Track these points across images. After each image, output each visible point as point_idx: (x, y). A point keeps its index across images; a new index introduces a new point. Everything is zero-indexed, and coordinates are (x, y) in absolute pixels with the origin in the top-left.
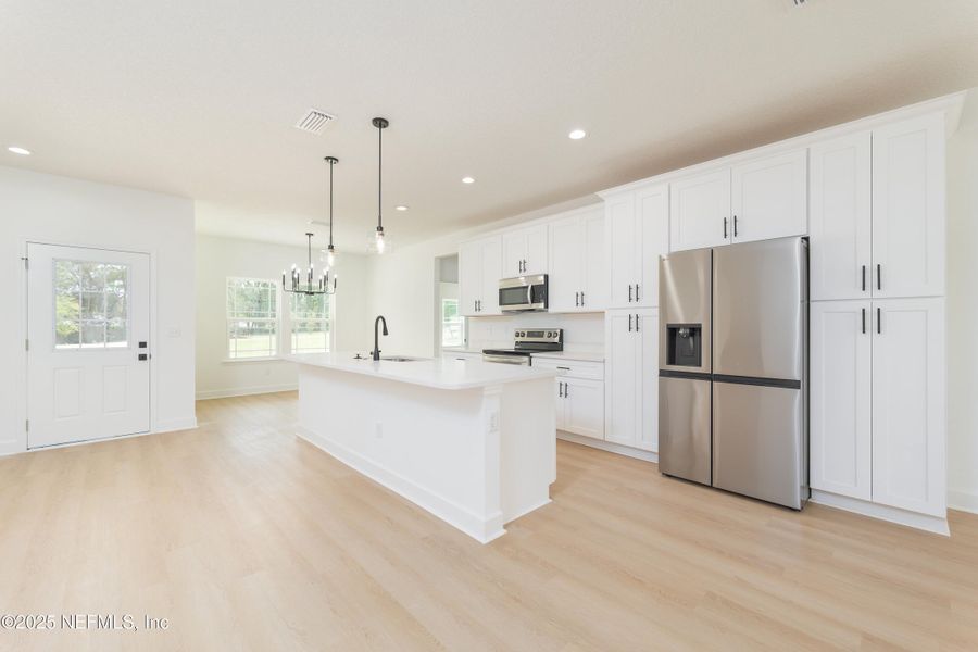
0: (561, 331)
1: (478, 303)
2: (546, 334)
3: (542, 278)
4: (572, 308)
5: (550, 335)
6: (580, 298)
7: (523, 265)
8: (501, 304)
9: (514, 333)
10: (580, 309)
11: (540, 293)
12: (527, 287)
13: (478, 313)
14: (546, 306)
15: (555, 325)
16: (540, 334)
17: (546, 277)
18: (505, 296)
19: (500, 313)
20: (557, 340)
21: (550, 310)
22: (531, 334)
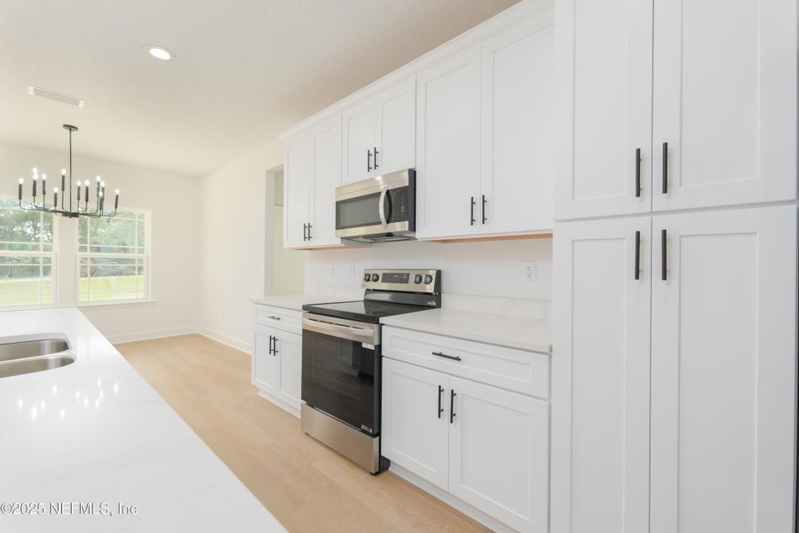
0: (439, 273)
1: (308, 227)
2: (412, 278)
3: (406, 175)
4: (463, 229)
5: (419, 280)
6: (479, 208)
7: (373, 159)
8: (339, 226)
9: (362, 276)
10: (478, 230)
11: (402, 202)
12: (378, 194)
13: (308, 244)
14: (413, 228)
15: (429, 264)
16: (402, 277)
17: (413, 174)
18: (346, 212)
19: (338, 242)
20: (430, 288)
21: (420, 234)
22: (388, 277)
